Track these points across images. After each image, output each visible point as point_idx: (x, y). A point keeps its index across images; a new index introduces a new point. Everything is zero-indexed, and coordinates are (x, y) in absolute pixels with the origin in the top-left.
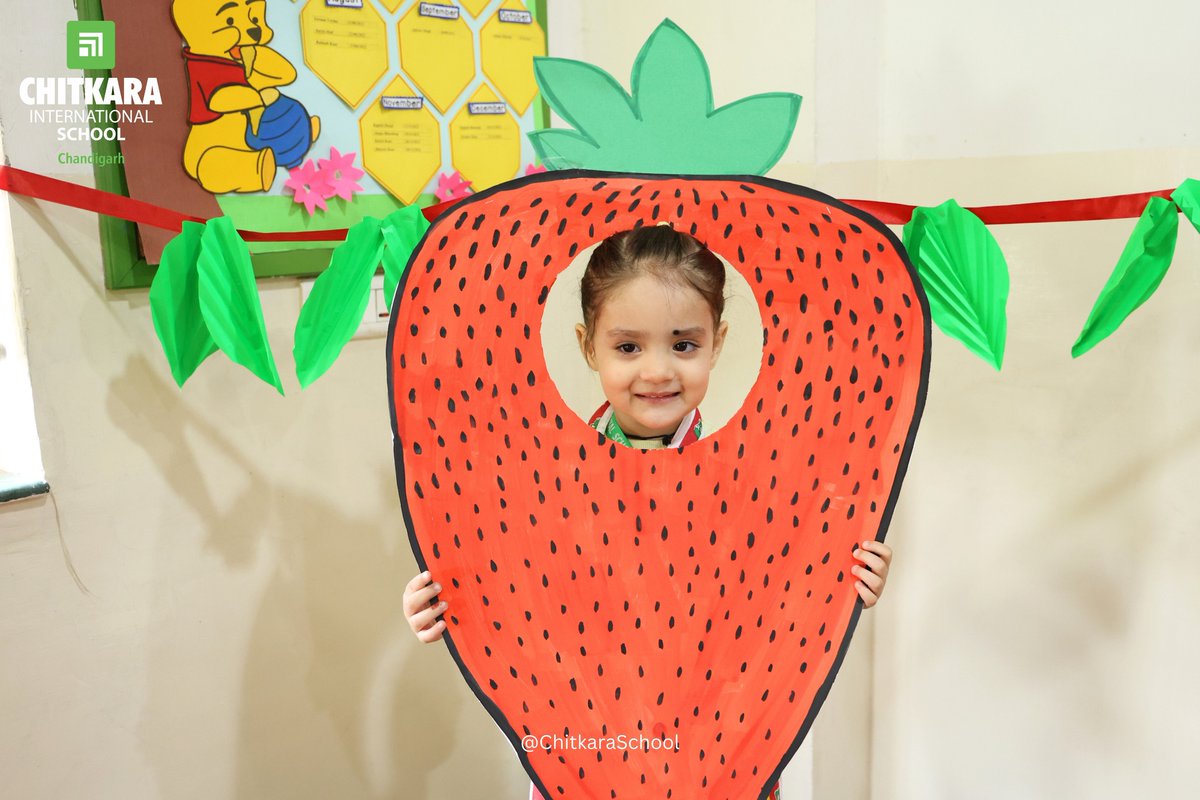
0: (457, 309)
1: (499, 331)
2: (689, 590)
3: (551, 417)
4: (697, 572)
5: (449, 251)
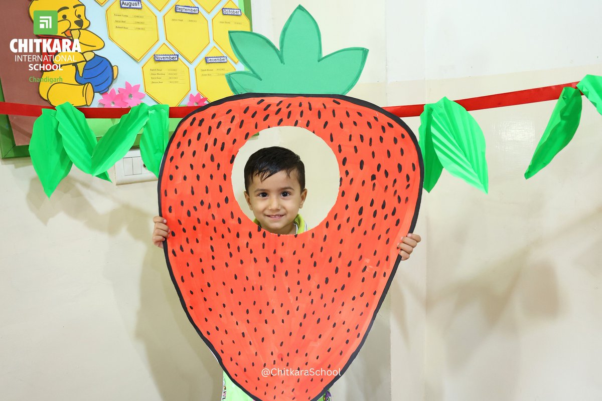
0: (192, 166)
1: (211, 177)
2: (297, 300)
3: (236, 218)
4: (301, 292)
5: (187, 137)
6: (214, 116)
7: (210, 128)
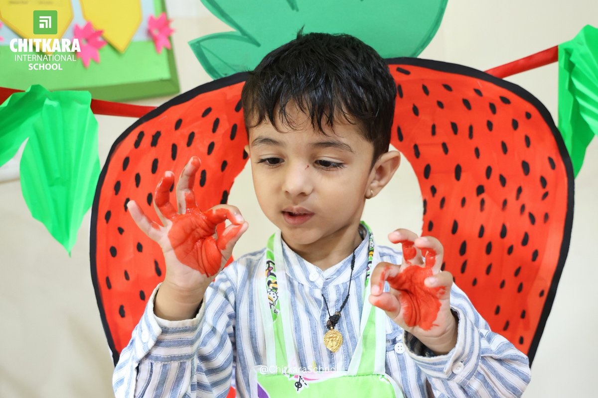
5: (132, 170)
6: (178, 124)
7: (174, 148)
